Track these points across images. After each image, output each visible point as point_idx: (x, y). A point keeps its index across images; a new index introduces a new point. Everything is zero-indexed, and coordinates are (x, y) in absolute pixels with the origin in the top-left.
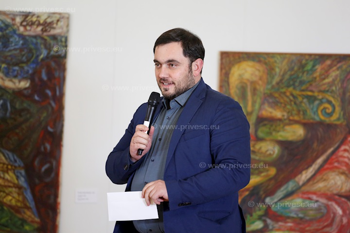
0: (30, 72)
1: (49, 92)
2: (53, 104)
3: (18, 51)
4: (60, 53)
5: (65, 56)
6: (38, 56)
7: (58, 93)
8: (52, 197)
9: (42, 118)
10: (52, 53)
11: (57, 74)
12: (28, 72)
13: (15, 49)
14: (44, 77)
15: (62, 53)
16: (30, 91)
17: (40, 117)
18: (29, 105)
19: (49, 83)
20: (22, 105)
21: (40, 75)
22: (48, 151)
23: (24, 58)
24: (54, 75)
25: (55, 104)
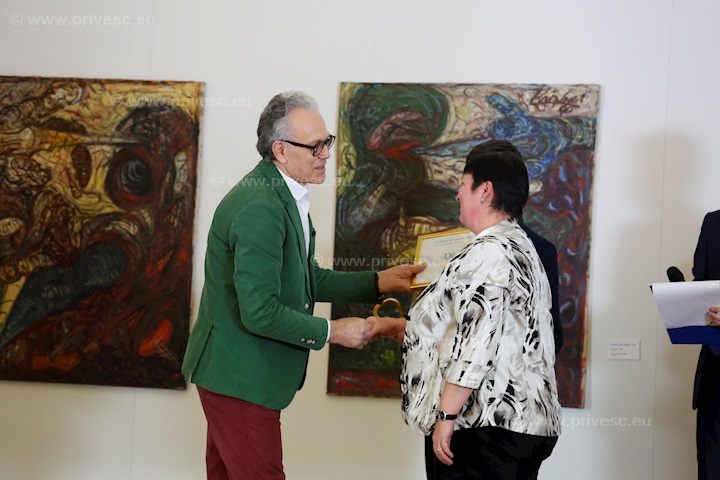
0: (543, 170)
1: (568, 199)
2: (575, 217)
3: (526, 141)
4: (585, 142)
5: (593, 147)
6: (554, 147)
7: (582, 200)
8: (574, 351)
9: (559, 237)
10: (574, 142)
11: (580, 173)
12: (539, 170)
13: (522, 138)
14: (563, 177)
15: (588, 142)
16: (542, 198)
17: (556, 235)
18: (541, 218)
19: (569, 186)
20: (531, 218)
21: (557, 174)
22: (568, 284)
23: (534, 150)
24: (576, 174)
25: (578, 216)
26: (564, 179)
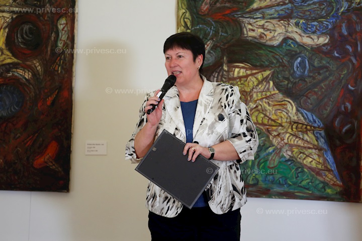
0: (330, 27)
1: (349, 47)
2: (354, 61)
3: (317, 6)
4: (361, 5)
6: (338, 9)
7: (359, 49)
8: (355, 160)
9: (342, 76)
10: (354, 5)
11: (358, 28)
12: (327, 27)
14: (345, 31)
16: (329, 47)
17: (340, 75)
18: (328, 63)
19: (350, 38)
20: (321, 63)
21: (341, 29)
22: (349, 111)
23: (324, 12)
24: (355, 29)
25: (356, 60)
26: (346, 33)
